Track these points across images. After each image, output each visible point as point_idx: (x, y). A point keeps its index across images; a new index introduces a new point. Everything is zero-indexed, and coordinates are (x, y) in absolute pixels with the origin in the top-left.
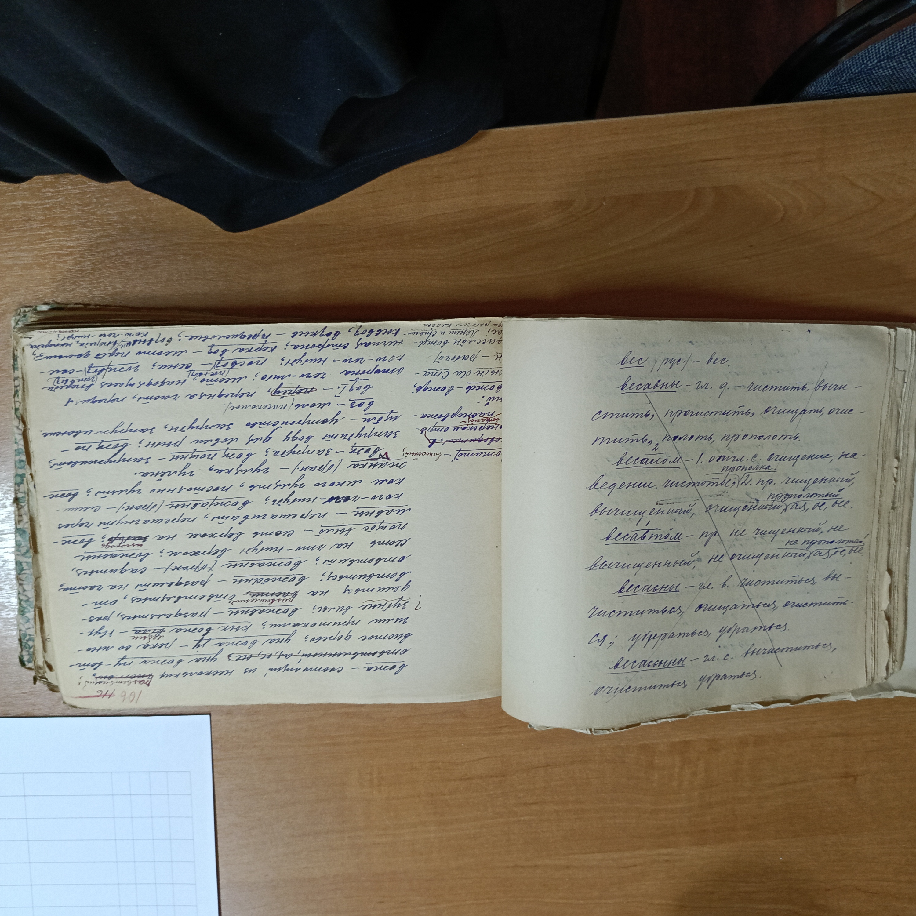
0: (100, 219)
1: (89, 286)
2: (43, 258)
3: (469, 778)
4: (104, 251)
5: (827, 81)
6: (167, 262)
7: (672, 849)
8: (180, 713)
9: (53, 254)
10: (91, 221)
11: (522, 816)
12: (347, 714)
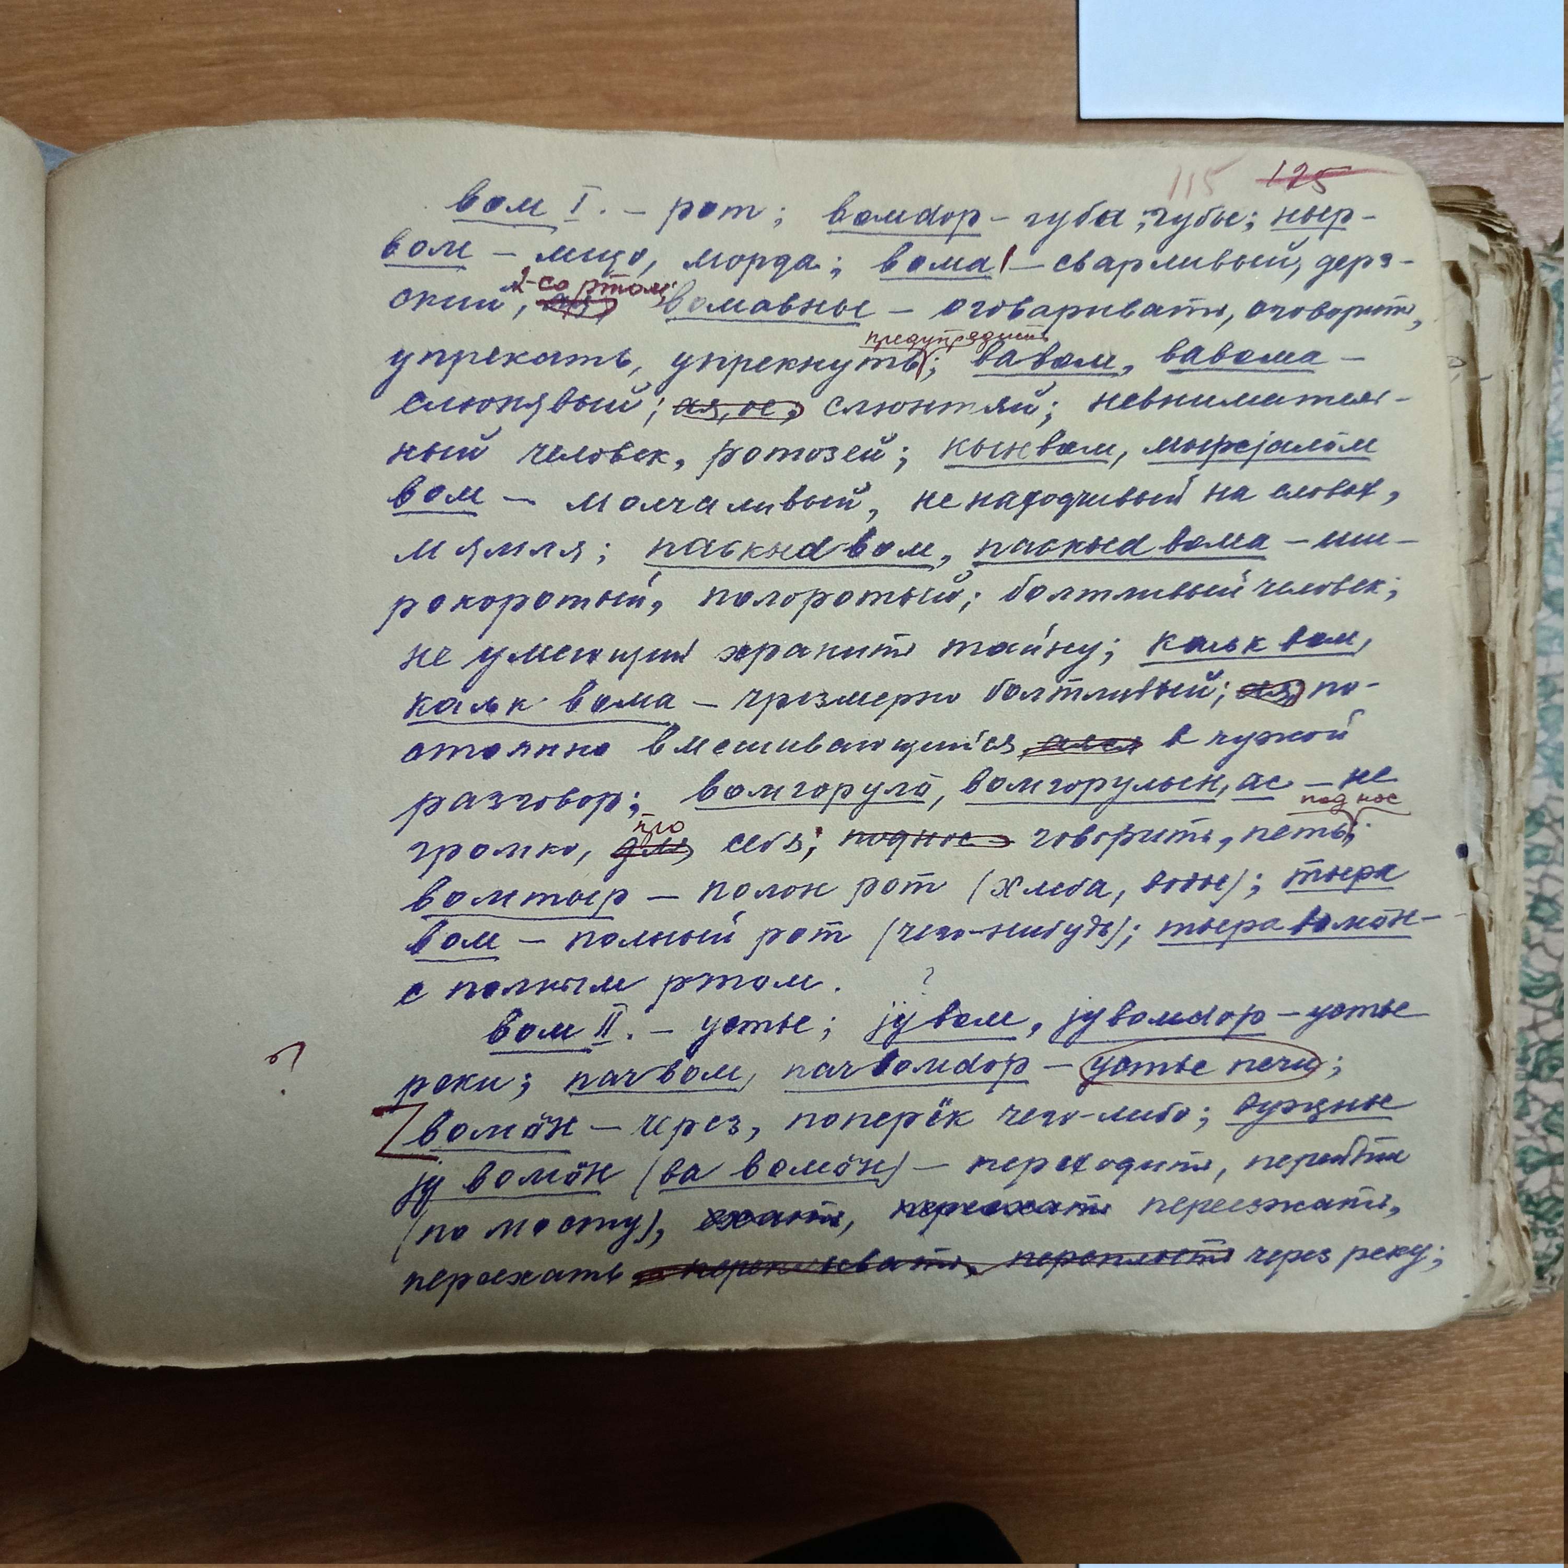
2: (1482, 1430)
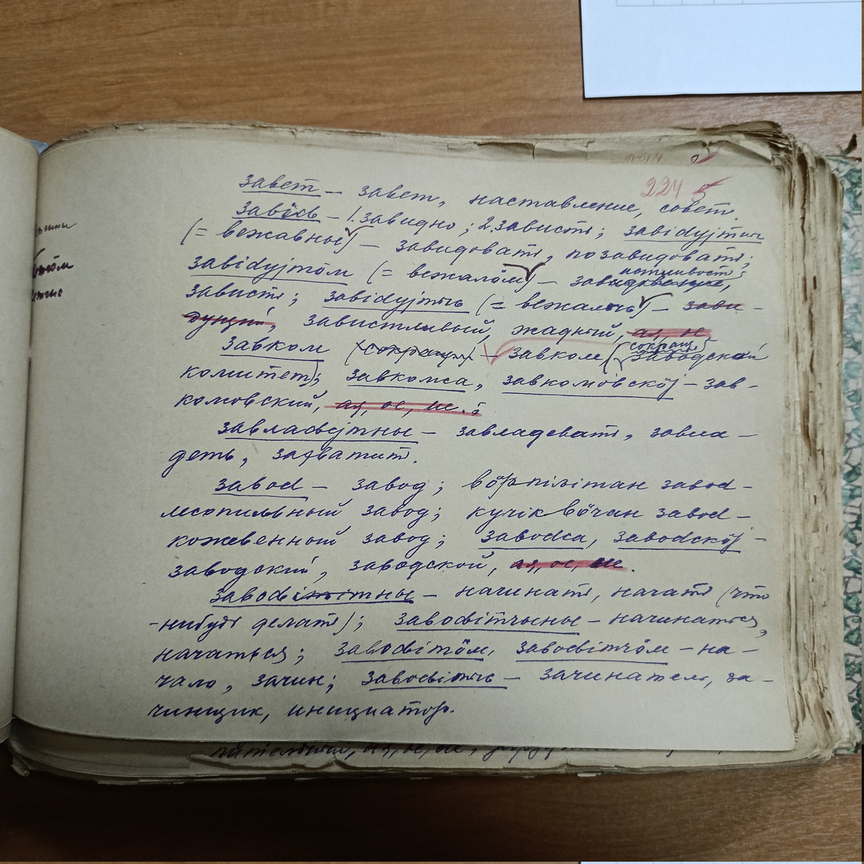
1: (773, 793)
8: (633, 100)
9: (829, 845)
12: (366, 101)
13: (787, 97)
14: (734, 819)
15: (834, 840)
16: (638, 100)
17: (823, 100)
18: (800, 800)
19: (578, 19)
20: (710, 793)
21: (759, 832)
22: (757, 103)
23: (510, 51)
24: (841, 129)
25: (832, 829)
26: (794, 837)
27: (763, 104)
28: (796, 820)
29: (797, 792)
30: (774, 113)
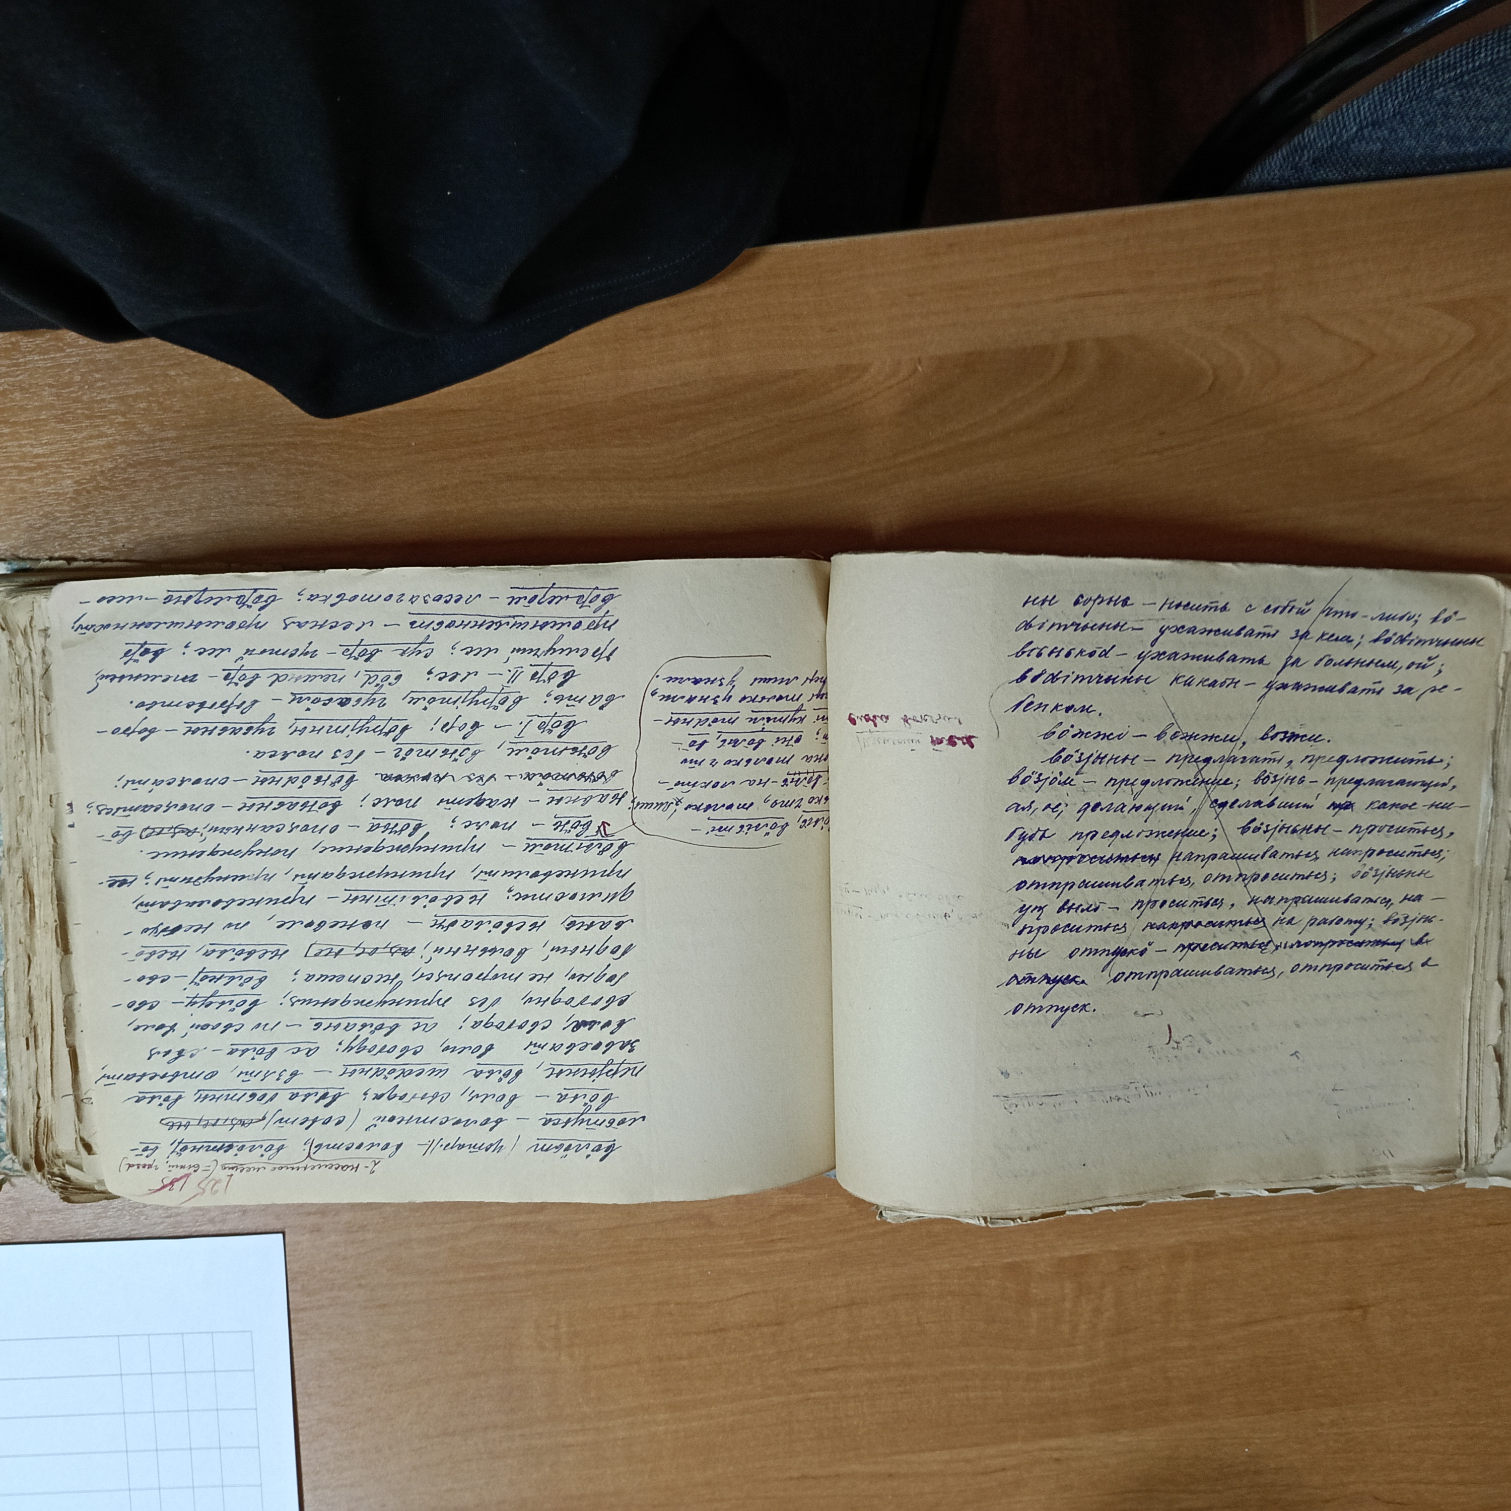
0: (87, 409)
3: (721, 1330)
4: (95, 462)
5: (1278, 163)
6: (201, 476)
7: (1063, 1439)
8: (229, 1232)
9: (9, 467)
10: (73, 413)
11: (811, 1391)
13: (70, 1238)
14: (109, 492)
15: (5, 472)
16: (227, 1232)
17: (31, 1236)
18: (41, 513)
19: (292, 1316)
20: (135, 518)
21: (83, 479)
22: (101, 1232)
23: (363, 1282)
24: (12, 1206)
25: (7, 483)
26: (46, 474)
27: (96, 1230)
28: (46, 492)
29: (45, 521)
30: (84, 1221)
